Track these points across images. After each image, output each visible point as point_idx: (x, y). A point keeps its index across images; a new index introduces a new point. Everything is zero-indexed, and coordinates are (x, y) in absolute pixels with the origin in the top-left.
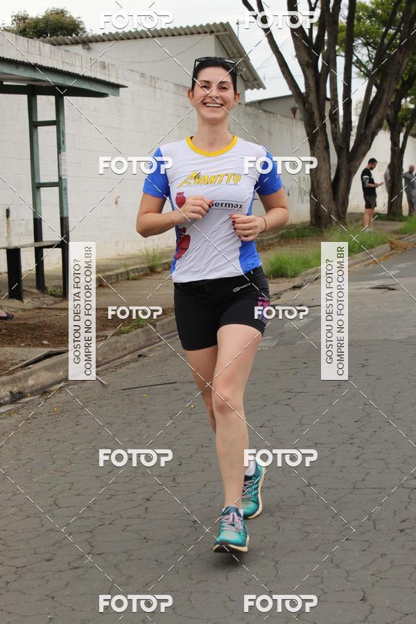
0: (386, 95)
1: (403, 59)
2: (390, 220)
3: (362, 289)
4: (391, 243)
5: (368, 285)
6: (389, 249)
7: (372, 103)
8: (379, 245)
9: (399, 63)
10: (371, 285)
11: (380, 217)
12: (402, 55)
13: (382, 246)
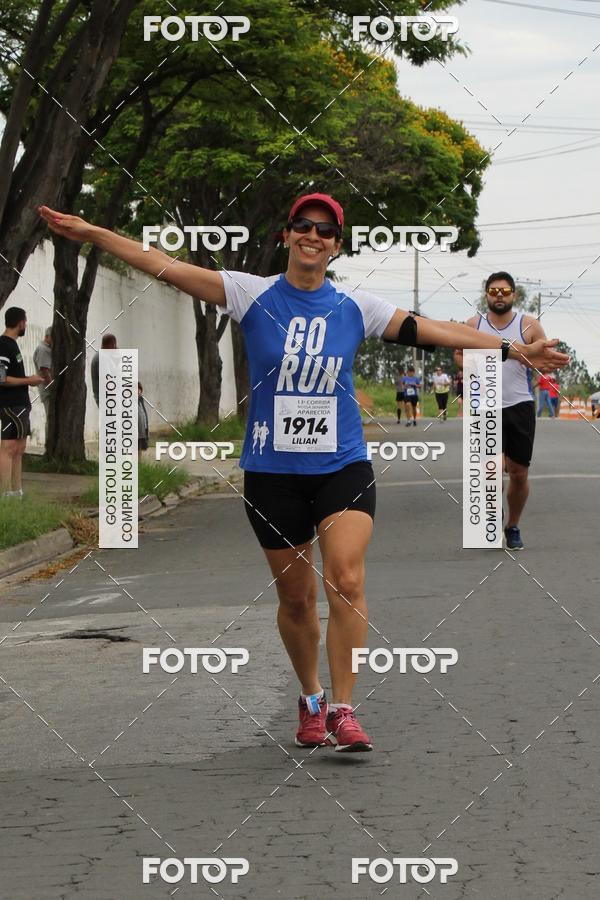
0: (55, 150)
1: (99, 60)
2: (52, 470)
3: (38, 638)
4: (72, 525)
5: (49, 628)
6: (71, 541)
7: (19, 165)
8: (44, 531)
9: (90, 70)
10: (55, 628)
11: (30, 464)
12: (99, 48)
13: (51, 534)
